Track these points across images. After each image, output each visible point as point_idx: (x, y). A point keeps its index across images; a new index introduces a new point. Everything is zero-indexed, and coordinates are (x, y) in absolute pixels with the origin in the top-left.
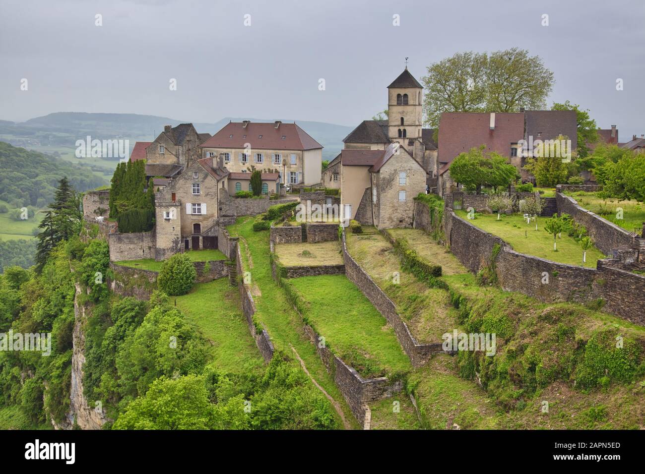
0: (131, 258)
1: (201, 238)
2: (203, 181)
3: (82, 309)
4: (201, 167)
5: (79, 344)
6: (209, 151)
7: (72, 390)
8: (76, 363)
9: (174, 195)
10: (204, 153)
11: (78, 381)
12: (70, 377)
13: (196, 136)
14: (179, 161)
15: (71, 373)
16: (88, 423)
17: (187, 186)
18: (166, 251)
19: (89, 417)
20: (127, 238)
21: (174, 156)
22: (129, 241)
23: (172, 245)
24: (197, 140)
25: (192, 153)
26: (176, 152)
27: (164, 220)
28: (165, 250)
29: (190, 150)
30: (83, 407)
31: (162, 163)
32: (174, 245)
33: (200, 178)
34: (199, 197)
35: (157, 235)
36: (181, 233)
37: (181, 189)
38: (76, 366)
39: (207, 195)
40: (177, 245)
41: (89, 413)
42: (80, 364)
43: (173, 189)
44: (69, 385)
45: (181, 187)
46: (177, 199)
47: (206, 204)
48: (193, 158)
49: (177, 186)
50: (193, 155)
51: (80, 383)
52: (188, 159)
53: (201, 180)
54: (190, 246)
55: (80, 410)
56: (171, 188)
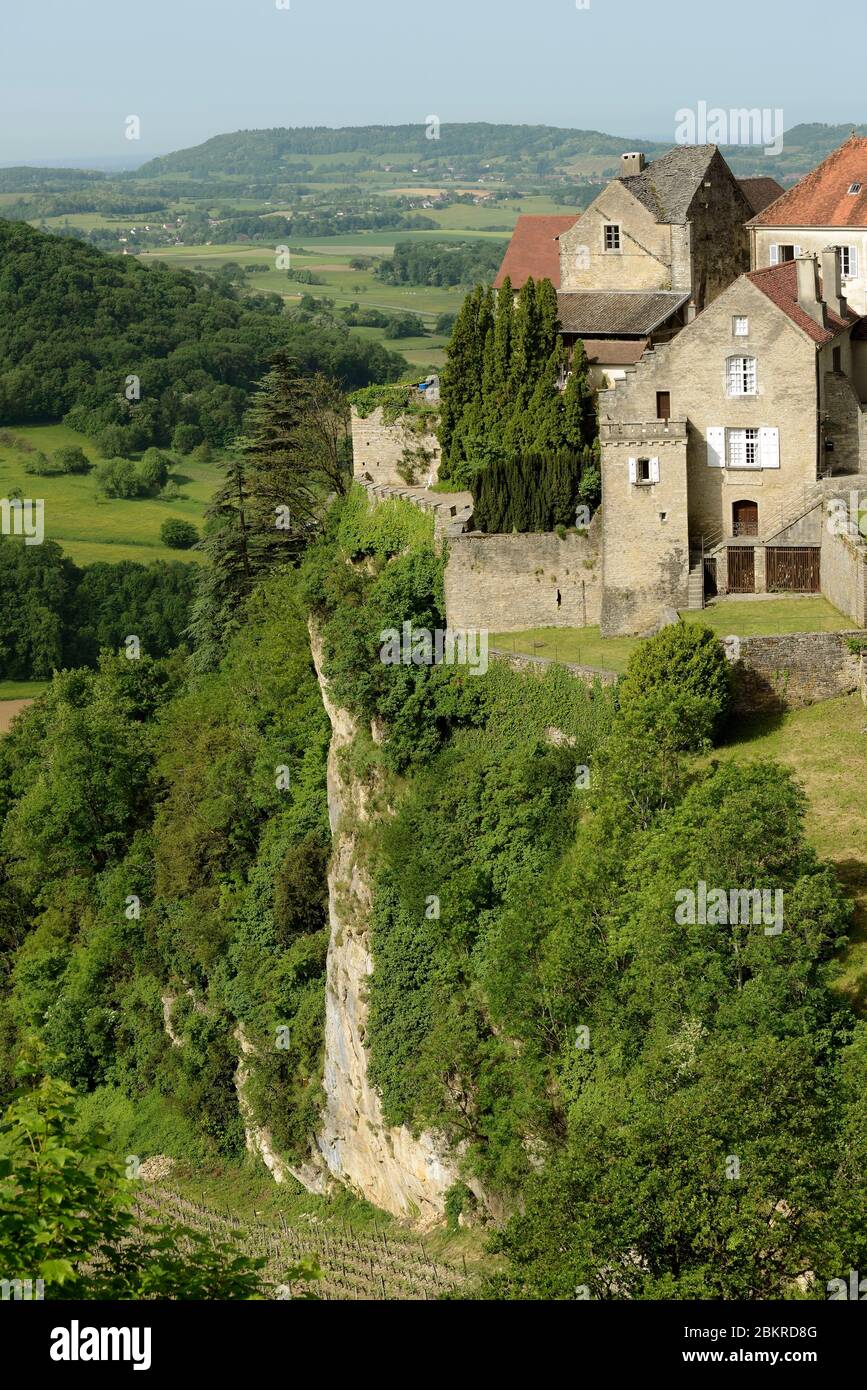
0: (517, 621)
1: (759, 554)
2: (765, 349)
3: (358, 795)
4: (758, 298)
5: (345, 910)
6: (778, 239)
7: (329, 1065)
8: (341, 973)
9: (663, 399)
10: (762, 248)
11: (347, 1034)
12: (320, 1019)
13: (730, 188)
14: (672, 278)
15: (323, 1008)
16: (384, 1172)
17: (710, 365)
18: (639, 599)
19: (386, 1152)
20: (505, 551)
21: (653, 261)
22: (509, 560)
23: (658, 574)
24: (733, 203)
25: (717, 250)
26: (664, 248)
27: (630, 486)
28: (633, 593)
29: (708, 238)
30: (364, 1118)
31: (614, 287)
32: (667, 576)
33: (755, 337)
34: (753, 405)
35: (609, 541)
36: (691, 535)
37: (690, 377)
38: (340, 984)
39: (779, 398)
40: (675, 576)
41: (388, 1139)
42: (354, 976)
43: (663, 377)
44: (316, 1046)
45: (689, 370)
46: (675, 410)
47: (776, 430)
48: (720, 265)
49: (673, 367)
50: (721, 256)
51: (356, 1040)
52: (705, 271)
53: (762, 343)
54: (722, 580)
55: (355, 1129)
56: (654, 374)
